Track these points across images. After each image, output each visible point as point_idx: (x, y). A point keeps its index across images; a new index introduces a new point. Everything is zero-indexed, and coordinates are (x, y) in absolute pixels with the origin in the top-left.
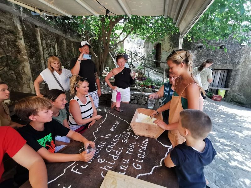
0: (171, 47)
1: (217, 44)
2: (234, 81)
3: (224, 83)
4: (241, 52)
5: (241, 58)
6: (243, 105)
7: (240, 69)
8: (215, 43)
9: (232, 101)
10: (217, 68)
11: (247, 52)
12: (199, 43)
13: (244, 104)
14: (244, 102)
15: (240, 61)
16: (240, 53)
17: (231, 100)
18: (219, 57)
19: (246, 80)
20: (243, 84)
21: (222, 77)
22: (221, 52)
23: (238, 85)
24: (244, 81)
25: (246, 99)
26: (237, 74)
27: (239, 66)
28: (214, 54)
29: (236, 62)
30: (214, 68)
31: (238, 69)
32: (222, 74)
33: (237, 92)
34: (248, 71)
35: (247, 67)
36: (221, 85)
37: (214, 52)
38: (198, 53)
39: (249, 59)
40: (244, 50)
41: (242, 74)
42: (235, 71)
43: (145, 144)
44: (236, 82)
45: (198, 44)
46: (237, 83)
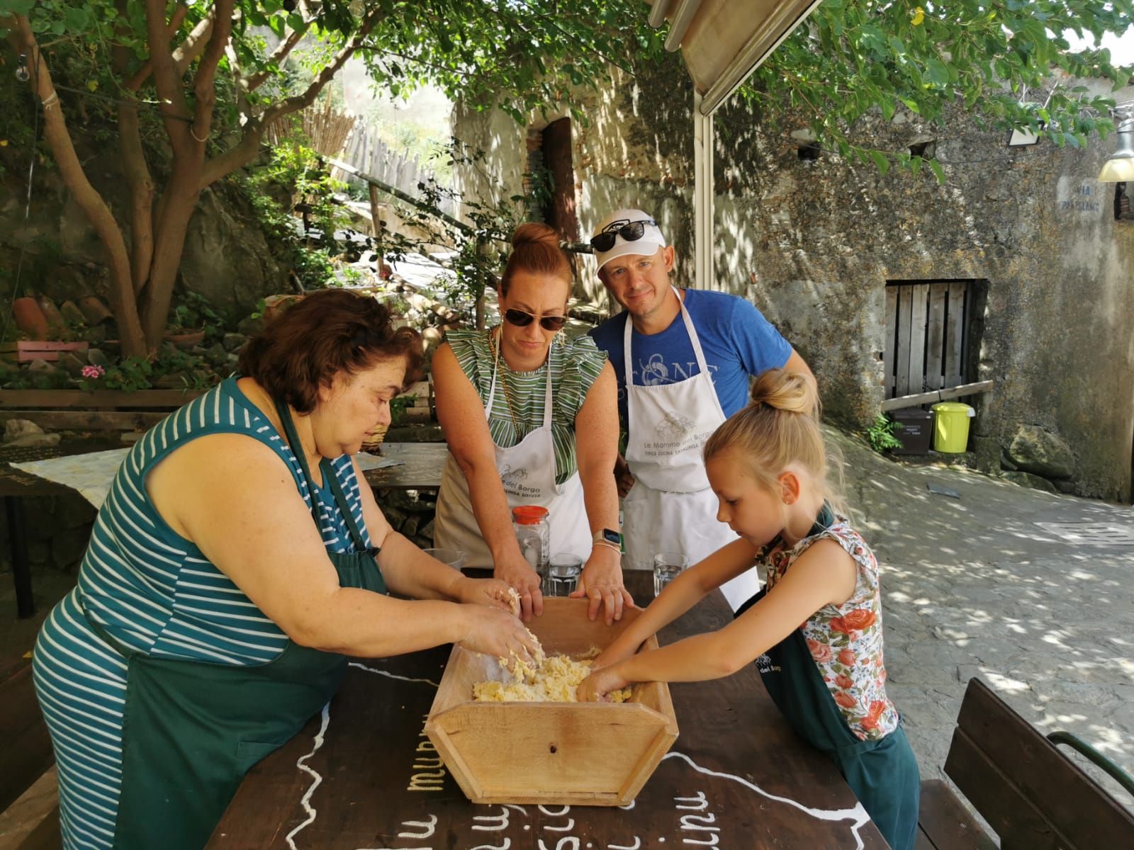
0: (640, 148)
1: (895, 133)
2: (1007, 348)
3: (955, 362)
4: (1016, 182)
5: (1021, 217)
6: (1064, 484)
7: (1025, 276)
8: (885, 129)
9: (1010, 465)
10: (913, 277)
11: (1042, 181)
12: (799, 128)
13: (1066, 478)
14: (1066, 466)
15: (1017, 233)
16: (1010, 189)
17: (1005, 461)
18: (917, 212)
19: (1059, 341)
20: (1046, 363)
21: (937, 329)
22: (919, 184)
23: (1025, 372)
24: (1049, 343)
25: (1071, 448)
26: (1011, 310)
27: (1017, 259)
28: (886, 192)
29: (1002, 238)
30: (897, 277)
31: (1014, 281)
32: (938, 307)
33: (1028, 412)
34: (1059, 288)
35: (1051, 266)
36: (943, 374)
37: (888, 184)
38: (801, 188)
39: (1057, 221)
40: (1027, 172)
41: (1037, 307)
42: (1004, 289)
43: (705, 836)
44: (1016, 350)
45: (794, 134)
46: (1019, 357)
